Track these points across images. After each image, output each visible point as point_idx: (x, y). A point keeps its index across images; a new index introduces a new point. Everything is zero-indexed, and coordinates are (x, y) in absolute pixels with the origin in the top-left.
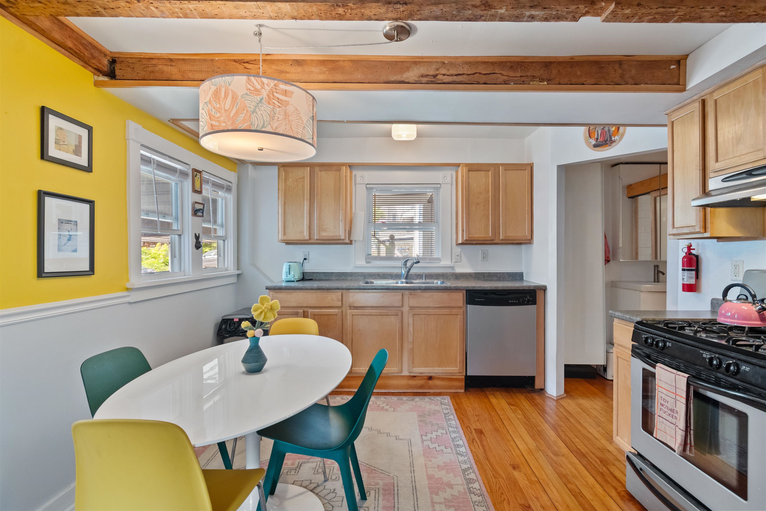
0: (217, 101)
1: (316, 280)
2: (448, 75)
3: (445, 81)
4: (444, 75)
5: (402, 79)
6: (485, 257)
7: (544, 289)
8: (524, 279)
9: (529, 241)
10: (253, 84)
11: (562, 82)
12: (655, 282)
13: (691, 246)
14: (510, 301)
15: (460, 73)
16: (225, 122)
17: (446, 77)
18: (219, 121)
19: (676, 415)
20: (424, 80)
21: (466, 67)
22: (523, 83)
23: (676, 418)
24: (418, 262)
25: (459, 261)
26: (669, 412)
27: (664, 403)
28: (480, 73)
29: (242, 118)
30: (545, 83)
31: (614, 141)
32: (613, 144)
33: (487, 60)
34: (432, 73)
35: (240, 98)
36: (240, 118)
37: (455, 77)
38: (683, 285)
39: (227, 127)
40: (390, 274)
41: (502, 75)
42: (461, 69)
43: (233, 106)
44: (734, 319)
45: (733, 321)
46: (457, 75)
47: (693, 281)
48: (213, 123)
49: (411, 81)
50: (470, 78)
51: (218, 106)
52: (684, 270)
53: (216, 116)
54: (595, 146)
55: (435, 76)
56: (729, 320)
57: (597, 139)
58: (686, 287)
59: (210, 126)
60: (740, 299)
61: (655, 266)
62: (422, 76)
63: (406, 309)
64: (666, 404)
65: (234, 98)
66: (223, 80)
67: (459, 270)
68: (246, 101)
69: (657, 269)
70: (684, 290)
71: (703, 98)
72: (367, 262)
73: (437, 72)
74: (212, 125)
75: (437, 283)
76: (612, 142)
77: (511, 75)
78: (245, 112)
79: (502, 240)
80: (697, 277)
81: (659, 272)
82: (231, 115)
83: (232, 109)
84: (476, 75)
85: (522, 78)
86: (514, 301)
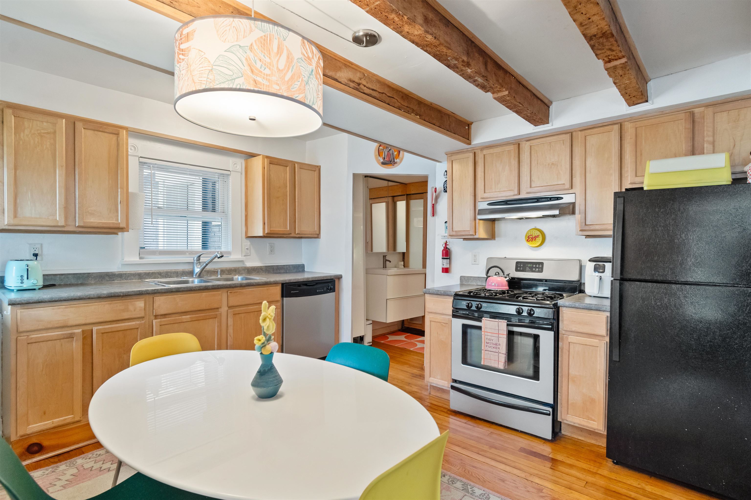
0: (266, 53)
1: (60, 286)
2: (367, 87)
3: (365, 92)
4: (365, 86)
5: (336, 77)
6: (272, 251)
7: (339, 277)
8: (305, 270)
9: (318, 236)
10: (307, 49)
11: (426, 120)
12: (384, 268)
13: (447, 243)
14: (318, 291)
15: (375, 88)
16: (278, 84)
17: (365, 88)
18: (269, 80)
19: (499, 346)
20: (352, 85)
21: (378, 85)
22: (408, 112)
23: (499, 348)
24: (222, 256)
25: (249, 254)
26: (494, 346)
27: (489, 342)
28: (386, 94)
29: (298, 86)
30: (418, 117)
31: (396, 163)
32: (395, 165)
33: (390, 85)
34: (357, 80)
35: (295, 61)
36: (295, 86)
37: (371, 91)
38: (443, 268)
39: (281, 91)
40: (175, 272)
41: (398, 101)
42: (375, 86)
43: (289, 69)
44: (496, 286)
45: (495, 287)
46: (373, 90)
47: (448, 266)
48: (259, 79)
49: (342, 82)
50: (380, 96)
51: (268, 60)
52: (443, 258)
53: (263, 72)
54: (383, 163)
55: (359, 84)
56: (493, 287)
57: (384, 158)
58: (444, 270)
59: (252, 82)
60: (497, 275)
61: (383, 256)
62: (351, 81)
63: (224, 309)
64: (491, 341)
65: (289, 58)
66: (276, 30)
67: (249, 264)
68: (301, 67)
69: (385, 258)
70: (443, 272)
71: (475, 151)
72: (141, 258)
73: (360, 82)
74: (255, 81)
75: (238, 278)
76: (395, 163)
77: (402, 103)
78: (300, 80)
79: (297, 234)
80: (450, 263)
81: (387, 260)
82: (287, 78)
83: (288, 71)
84: (384, 95)
85: (408, 108)
86: (320, 290)
